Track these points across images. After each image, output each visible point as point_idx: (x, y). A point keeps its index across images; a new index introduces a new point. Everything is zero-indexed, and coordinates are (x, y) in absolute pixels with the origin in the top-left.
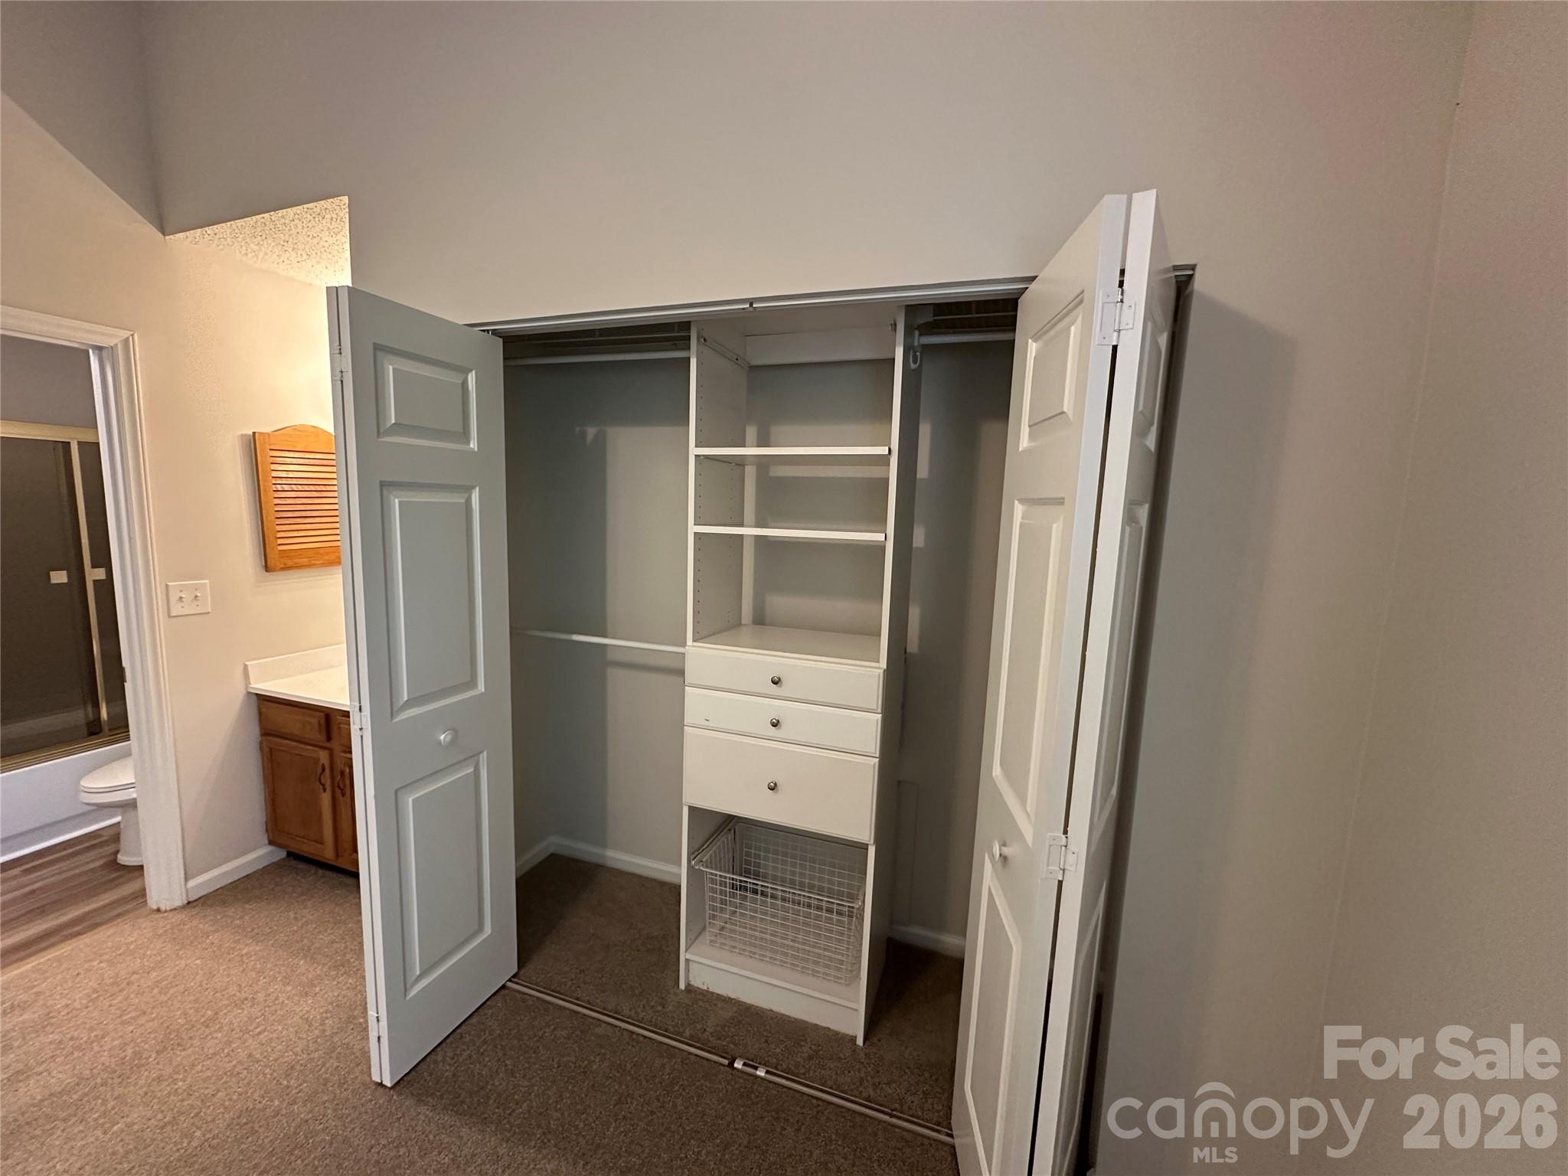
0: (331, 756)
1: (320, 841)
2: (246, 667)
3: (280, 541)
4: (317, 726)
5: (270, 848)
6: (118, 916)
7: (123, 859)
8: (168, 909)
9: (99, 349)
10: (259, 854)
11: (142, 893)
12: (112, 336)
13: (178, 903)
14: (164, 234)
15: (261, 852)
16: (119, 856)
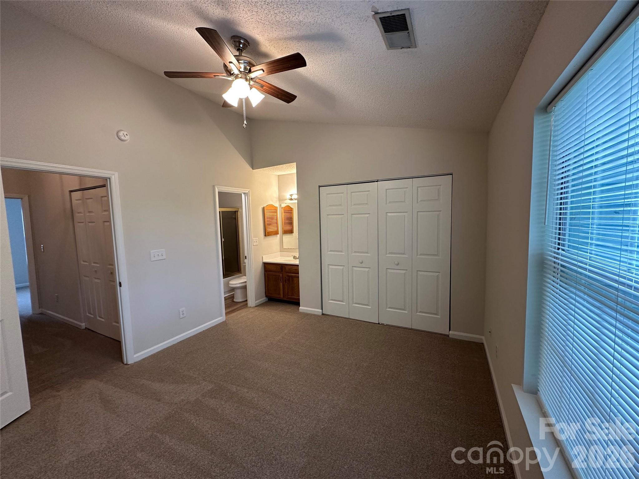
0: (283, 275)
1: (279, 294)
2: (262, 257)
3: (268, 230)
4: (280, 268)
5: (266, 298)
6: (244, 308)
7: (235, 300)
8: (252, 306)
9: (244, 193)
10: (264, 299)
11: (247, 304)
12: (247, 191)
13: (254, 306)
14: (253, 170)
15: (263, 299)
16: (234, 300)
